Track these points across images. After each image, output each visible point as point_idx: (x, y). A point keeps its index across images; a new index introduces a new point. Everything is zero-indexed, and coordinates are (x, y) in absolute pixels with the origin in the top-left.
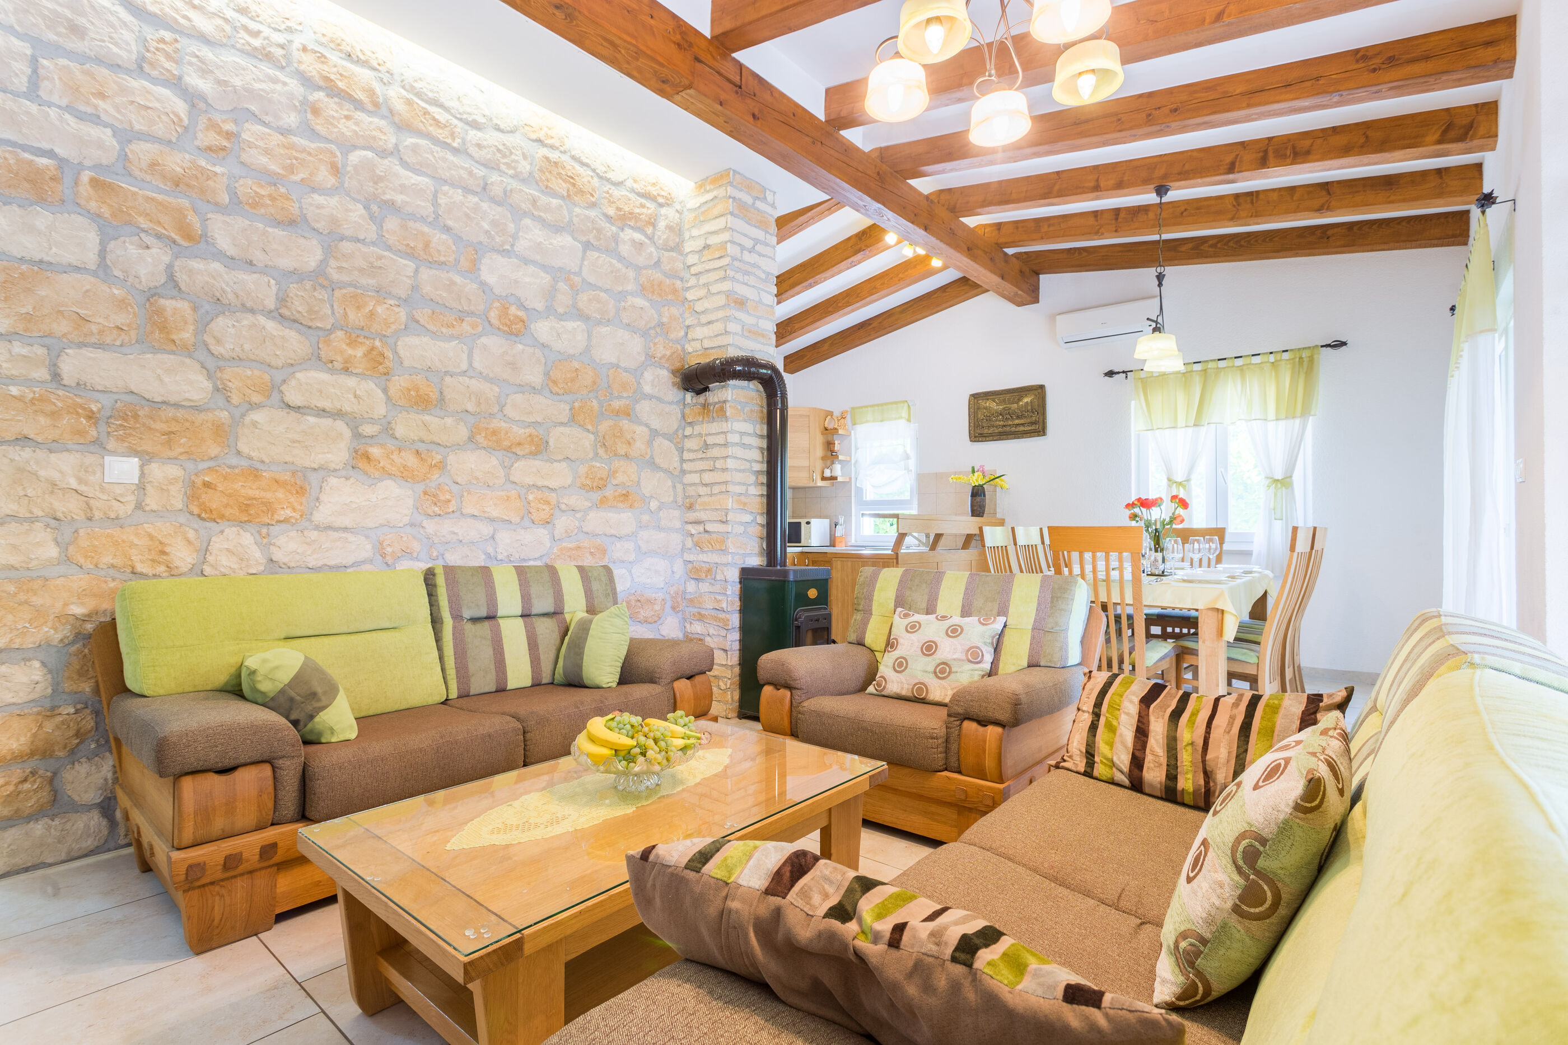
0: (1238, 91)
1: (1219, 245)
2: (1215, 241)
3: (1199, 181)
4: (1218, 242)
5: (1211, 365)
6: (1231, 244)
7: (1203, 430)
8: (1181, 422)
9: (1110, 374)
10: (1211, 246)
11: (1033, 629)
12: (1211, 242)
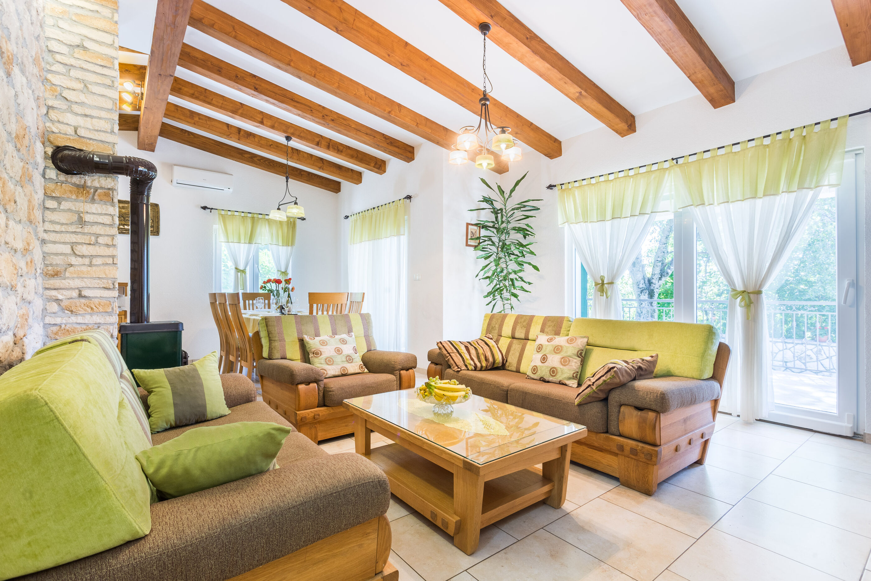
0: (353, 126)
1: (262, 161)
2: (260, 158)
3: (304, 142)
4: (261, 159)
5: (255, 216)
6: (266, 162)
7: (253, 245)
8: (242, 241)
9: (204, 208)
10: (258, 160)
11: (364, 336)
12: (258, 158)
